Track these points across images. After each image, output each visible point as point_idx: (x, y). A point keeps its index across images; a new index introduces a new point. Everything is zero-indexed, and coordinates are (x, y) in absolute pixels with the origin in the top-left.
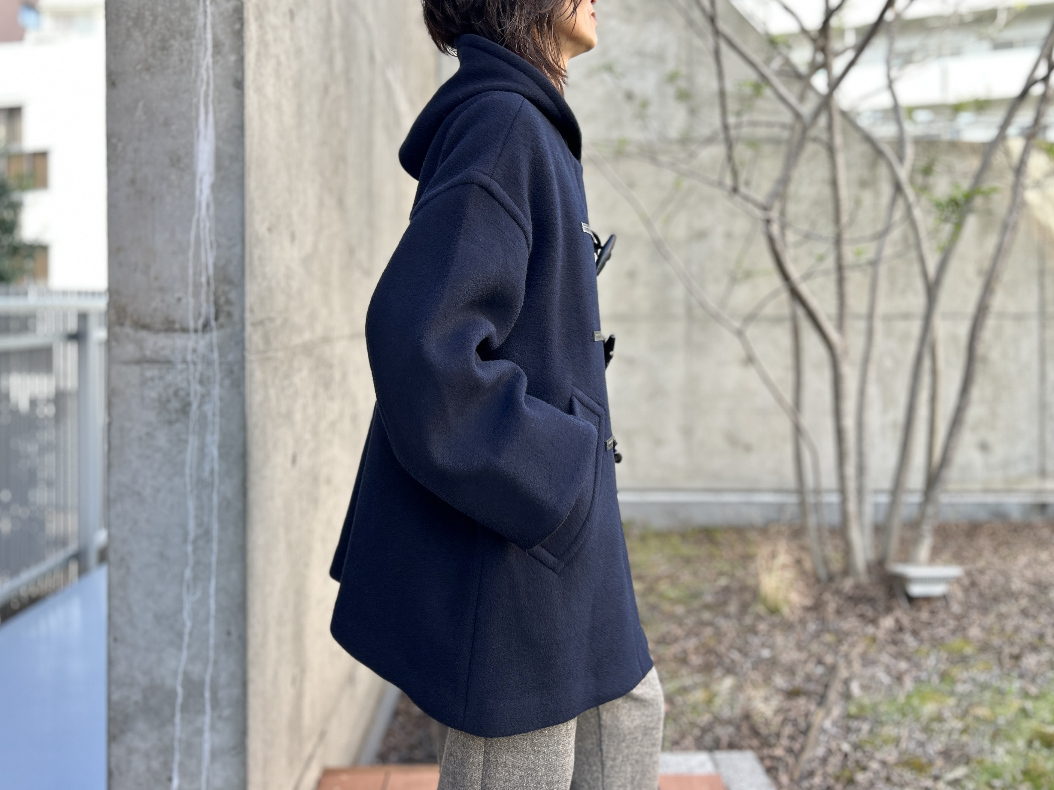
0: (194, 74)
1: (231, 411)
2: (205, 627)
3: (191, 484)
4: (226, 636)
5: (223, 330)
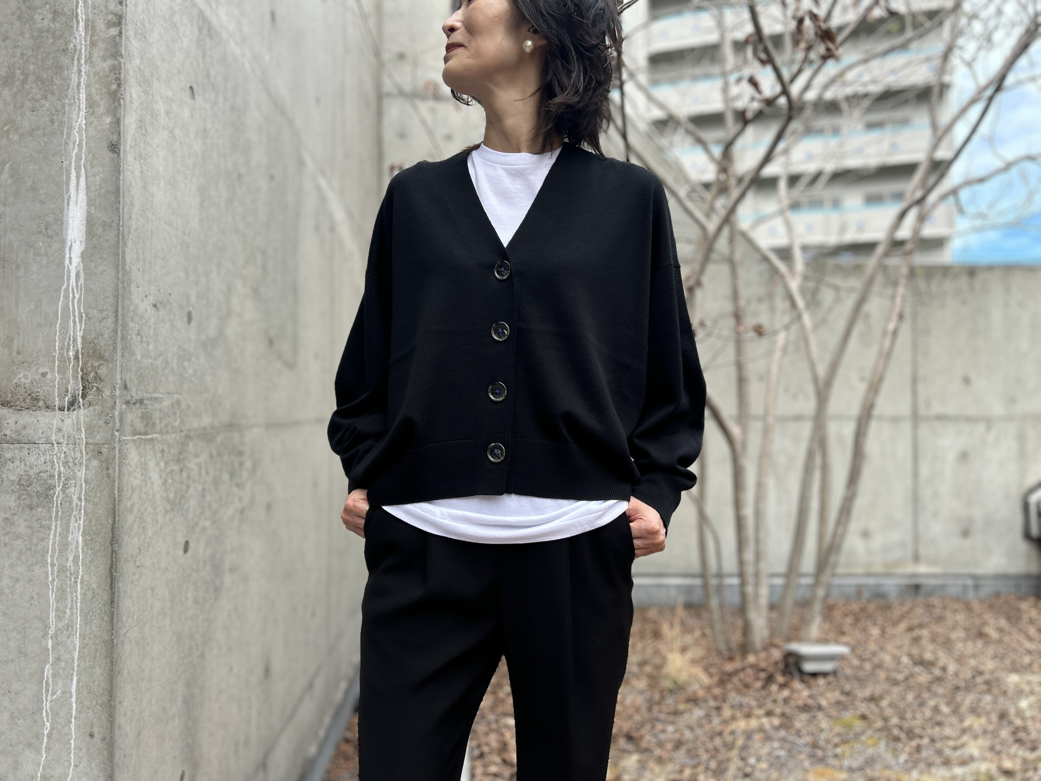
0: (65, 137)
1: (99, 495)
2: (66, 729)
3: (52, 574)
4: (88, 739)
5: (91, 408)
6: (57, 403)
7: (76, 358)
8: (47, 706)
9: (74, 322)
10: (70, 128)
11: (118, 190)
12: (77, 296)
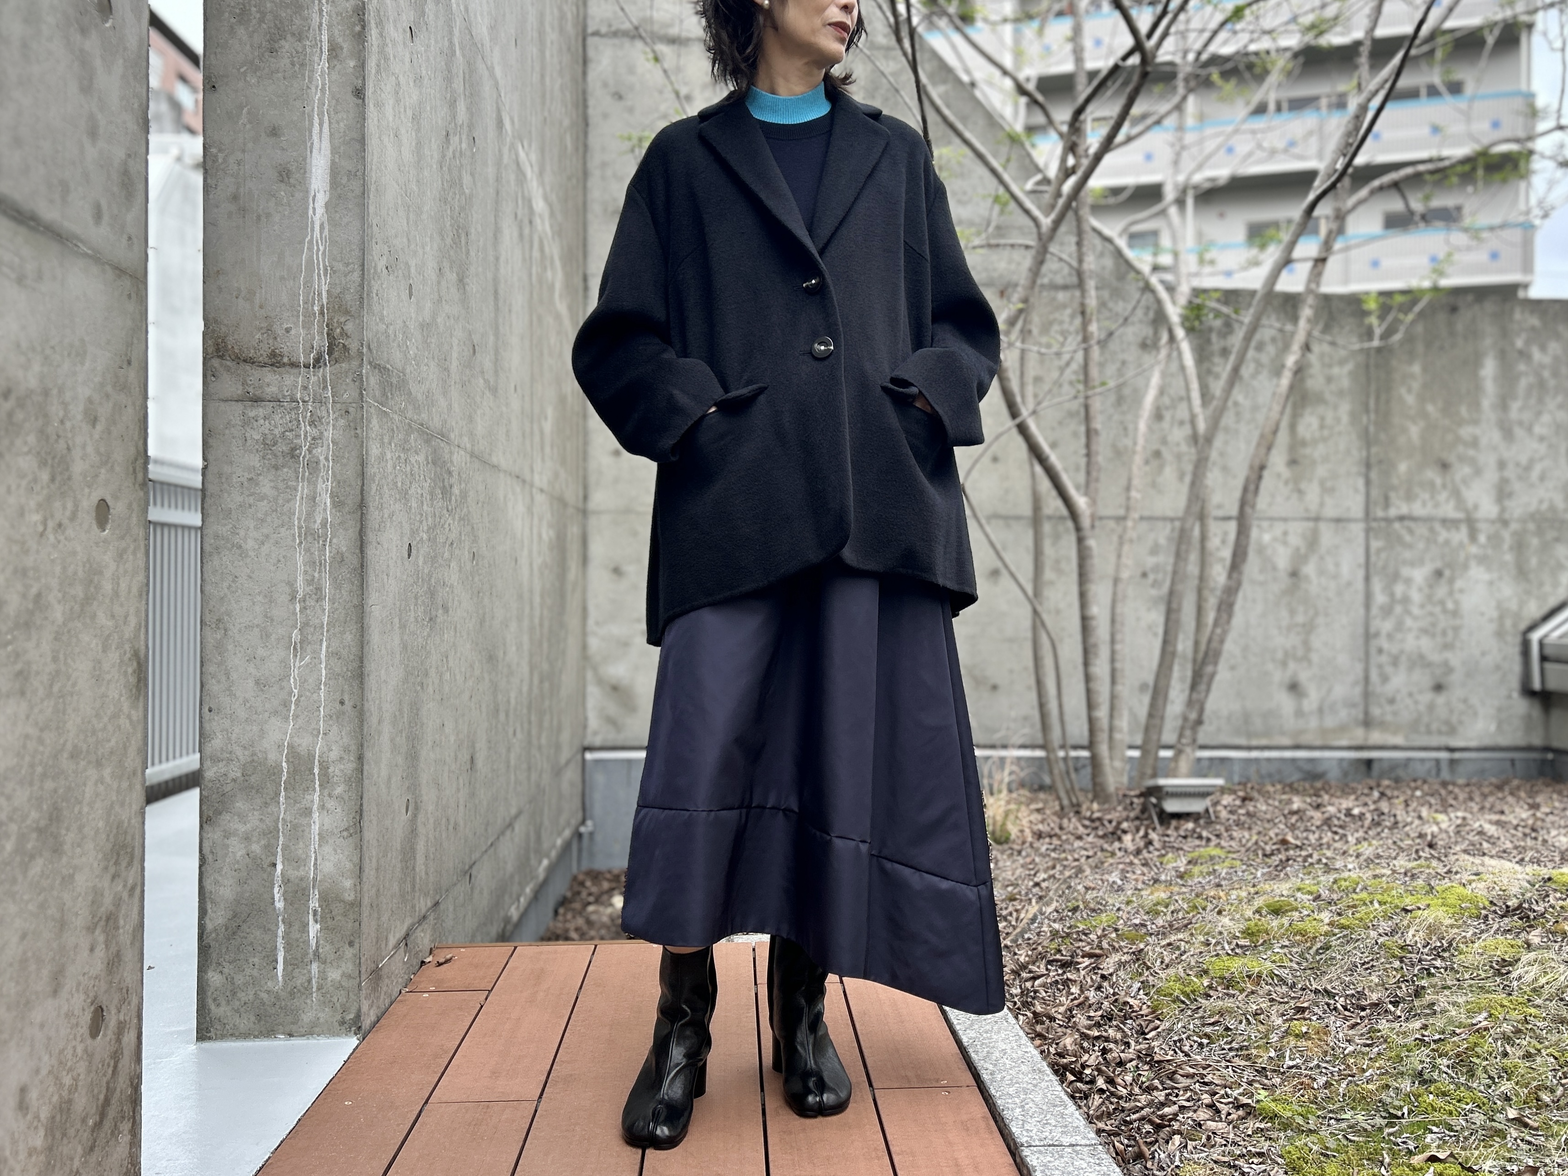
0: (307, 81)
1: (347, 455)
2: (315, 695)
3: (300, 536)
4: (338, 706)
5: (337, 365)
6: (302, 360)
7: (322, 313)
8: (295, 673)
9: (319, 275)
10: (312, 71)
11: (363, 138)
12: (321, 248)
